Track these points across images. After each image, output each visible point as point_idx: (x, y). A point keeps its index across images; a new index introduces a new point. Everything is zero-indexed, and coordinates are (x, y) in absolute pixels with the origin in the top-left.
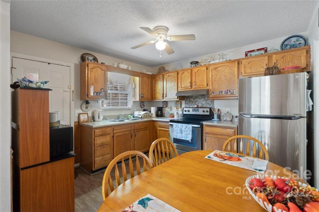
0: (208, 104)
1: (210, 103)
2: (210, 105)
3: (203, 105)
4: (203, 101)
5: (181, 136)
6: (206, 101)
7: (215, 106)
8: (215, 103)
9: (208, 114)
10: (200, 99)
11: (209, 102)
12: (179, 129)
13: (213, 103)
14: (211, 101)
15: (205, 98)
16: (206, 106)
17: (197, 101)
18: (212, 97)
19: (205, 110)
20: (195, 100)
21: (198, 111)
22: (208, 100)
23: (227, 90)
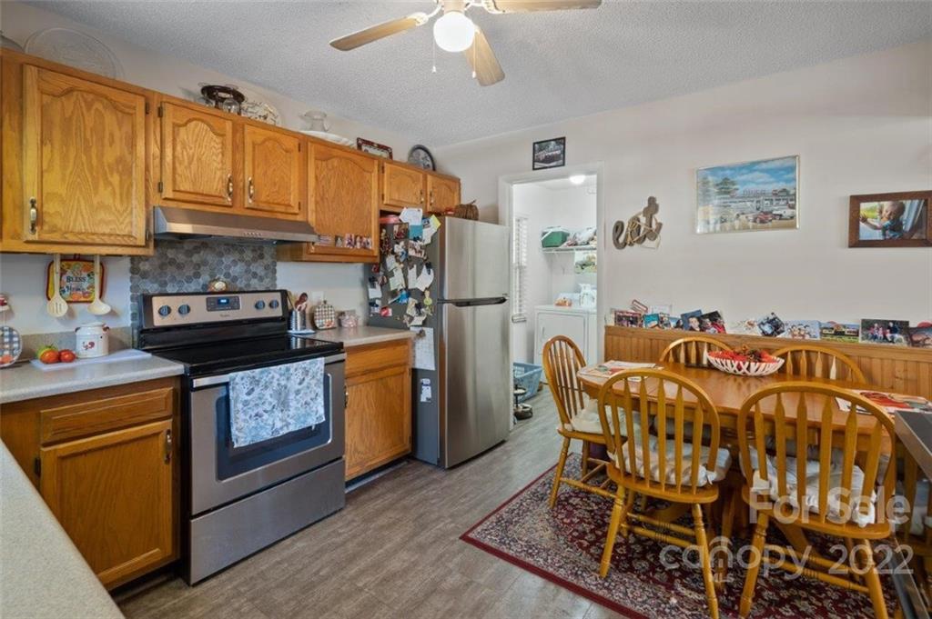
0: (255, 275)
1: (261, 271)
2: (261, 279)
3: (235, 279)
4: (235, 263)
5: (281, 420)
6: (248, 264)
7: (278, 282)
8: (277, 275)
9: (278, 312)
10: (221, 255)
11: (258, 268)
12: (268, 393)
13: (274, 272)
14: (267, 268)
15: (242, 252)
16: (248, 285)
17: (205, 263)
18: (315, 254)
19: (267, 298)
20: (196, 258)
21: (233, 305)
22: (254, 260)
23: (356, 237)
